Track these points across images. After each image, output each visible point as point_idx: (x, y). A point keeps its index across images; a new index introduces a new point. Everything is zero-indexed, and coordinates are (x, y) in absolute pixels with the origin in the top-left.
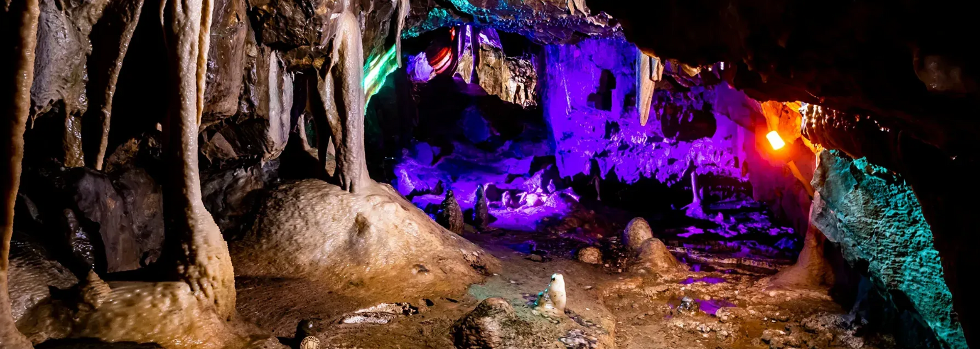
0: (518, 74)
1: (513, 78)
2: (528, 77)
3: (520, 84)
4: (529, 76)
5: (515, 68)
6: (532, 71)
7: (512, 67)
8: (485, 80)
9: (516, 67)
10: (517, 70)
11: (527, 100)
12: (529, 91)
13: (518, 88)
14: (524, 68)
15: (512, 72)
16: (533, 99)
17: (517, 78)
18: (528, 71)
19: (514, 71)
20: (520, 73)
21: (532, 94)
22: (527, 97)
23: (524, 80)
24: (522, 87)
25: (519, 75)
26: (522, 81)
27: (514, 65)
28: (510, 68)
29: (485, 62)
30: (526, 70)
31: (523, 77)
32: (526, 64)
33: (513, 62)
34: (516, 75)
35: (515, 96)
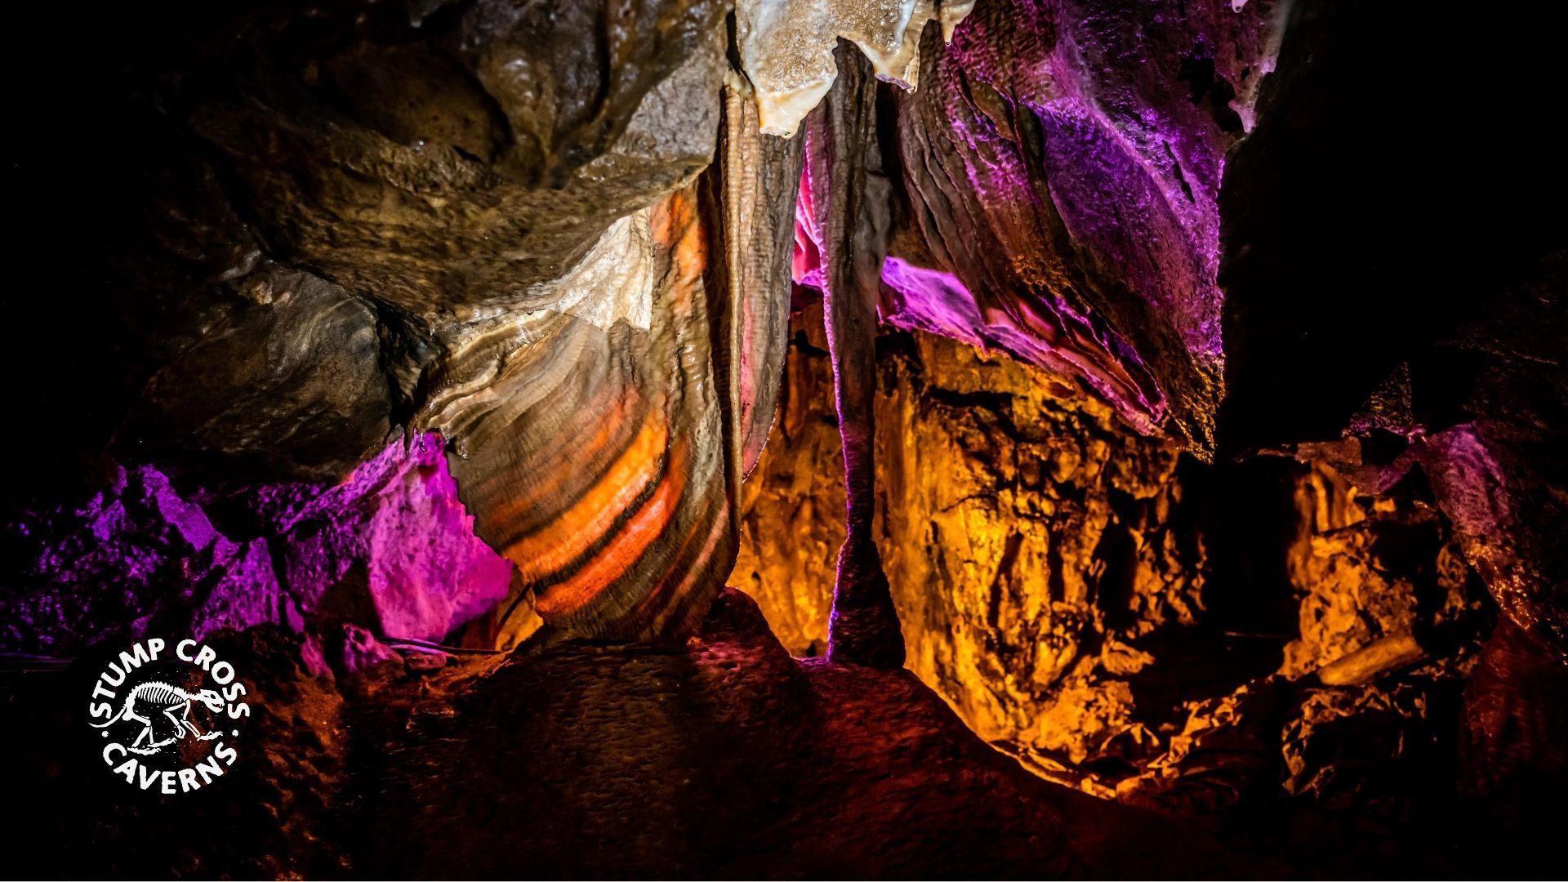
0: (1009, 472)
1: (989, 499)
2: (1066, 489)
3: (1024, 526)
4: (1069, 484)
5: (994, 446)
6: (1085, 457)
7: (978, 440)
8: (816, 486)
9: (999, 437)
10: (1006, 452)
11: (1058, 606)
12: (1069, 558)
13: (1014, 542)
14: (1042, 441)
15: (978, 468)
16: (1089, 599)
17: (1006, 496)
18: (1064, 459)
19: (988, 458)
20: (1023, 468)
21: (1086, 576)
22: (1056, 589)
23: (1047, 508)
24: (1037, 539)
25: (1017, 479)
26: (1034, 514)
27: (984, 428)
28: (962, 442)
29: (813, 406)
30: (1055, 452)
31: (1039, 488)
32: (1055, 423)
33: (984, 413)
34: (1001, 484)
35: (995, 590)
